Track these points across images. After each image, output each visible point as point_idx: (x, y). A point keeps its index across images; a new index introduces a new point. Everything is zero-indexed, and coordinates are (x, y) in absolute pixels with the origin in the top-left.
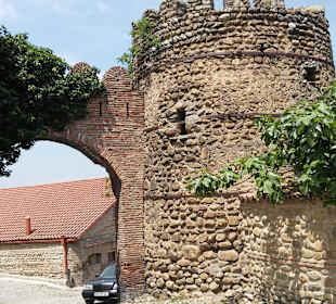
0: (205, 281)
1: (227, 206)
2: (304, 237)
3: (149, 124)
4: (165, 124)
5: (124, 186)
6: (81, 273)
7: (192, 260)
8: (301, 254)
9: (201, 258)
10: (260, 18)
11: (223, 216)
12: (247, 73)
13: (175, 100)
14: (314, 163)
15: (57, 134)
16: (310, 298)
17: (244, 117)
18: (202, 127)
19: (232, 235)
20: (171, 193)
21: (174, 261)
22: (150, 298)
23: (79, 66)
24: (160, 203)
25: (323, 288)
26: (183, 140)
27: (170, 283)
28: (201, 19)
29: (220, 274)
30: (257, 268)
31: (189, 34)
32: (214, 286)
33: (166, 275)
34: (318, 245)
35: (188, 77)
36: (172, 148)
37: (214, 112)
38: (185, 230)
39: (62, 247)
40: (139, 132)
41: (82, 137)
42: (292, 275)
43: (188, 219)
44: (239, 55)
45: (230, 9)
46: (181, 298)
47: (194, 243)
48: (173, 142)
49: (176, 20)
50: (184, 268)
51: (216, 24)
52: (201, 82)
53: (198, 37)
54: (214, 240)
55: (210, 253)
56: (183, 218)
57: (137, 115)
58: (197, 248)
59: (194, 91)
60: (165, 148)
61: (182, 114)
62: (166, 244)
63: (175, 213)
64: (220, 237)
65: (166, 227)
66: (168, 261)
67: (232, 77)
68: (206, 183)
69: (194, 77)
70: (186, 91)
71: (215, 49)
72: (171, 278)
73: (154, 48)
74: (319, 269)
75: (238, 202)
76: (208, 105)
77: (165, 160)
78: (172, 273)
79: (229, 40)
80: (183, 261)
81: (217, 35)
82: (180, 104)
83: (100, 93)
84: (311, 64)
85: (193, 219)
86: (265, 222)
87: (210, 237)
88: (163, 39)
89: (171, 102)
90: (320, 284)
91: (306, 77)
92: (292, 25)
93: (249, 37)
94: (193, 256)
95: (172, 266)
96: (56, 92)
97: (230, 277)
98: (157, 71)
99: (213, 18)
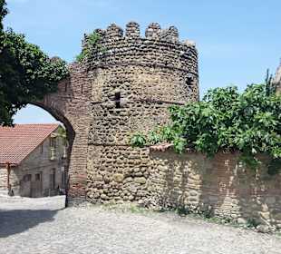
0: (126, 195)
1: (142, 152)
2: (189, 173)
3: (95, 99)
4: (106, 101)
5: (77, 135)
6: (18, 187)
7: (119, 182)
8: (187, 181)
9: (124, 181)
10: (166, 46)
11: (139, 158)
12: (158, 77)
13: (114, 87)
14: (204, 135)
15: (38, 101)
16: (189, 205)
17: (154, 102)
18: (131, 105)
19: (143, 169)
20: (108, 142)
21: (107, 182)
22: (89, 204)
23: (55, 59)
24: (100, 148)
25: (198, 200)
26: (118, 112)
27: (104, 196)
28: (133, 41)
29: (135, 191)
30: (158, 188)
31: (126, 49)
32: (131, 197)
33: (101, 191)
34: (197, 177)
35: (124, 75)
36: (110, 116)
37: (138, 97)
38: (116, 165)
39: (6, 170)
40: (88, 103)
41: (54, 104)
42: (180, 192)
43: (118, 159)
44: (154, 66)
45: (150, 38)
46: (110, 204)
47: (121, 172)
48: (111, 112)
49: (118, 38)
50: (114, 187)
51: (143, 46)
52: (132, 79)
53: (131, 52)
54: (133, 171)
55: (130, 179)
56: (115, 158)
57: (87, 93)
58: (122, 175)
59: (127, 83)
60: (105, 115)
61: (118, 96)
62: (102, 172)
63: (109, 155)
64: (137, 169)
65: (103, 162)
66: (103, 182)
67: (149, 78)
68: (140, 140)
69: (127, 76)
70: (121, 83)
71: (140, 60)
72: (104, 193)
73: (101, 53)
74: (197, 190)
75: (148, 150)
76: (135, 93)
77: (105, 122)
78: (106, 190)
79: (149, 57)
80: (113, 183)
81: (142, 52)
82: (117, 90)
83: (67, 77)
84: (190, 76)
85: (122, 159)
86: (166, 163)
87: (131, 170)
88: (108, 49)
89: (111, 89)
90: (196, 197)
91: (187, 82)
92: (182, 52)
93: (160, 56)
94: (120, 180)
95: (105, 186)
96: (42, 74)
97: (140, 193)
98: (103, 68)
99: (141, 42)
